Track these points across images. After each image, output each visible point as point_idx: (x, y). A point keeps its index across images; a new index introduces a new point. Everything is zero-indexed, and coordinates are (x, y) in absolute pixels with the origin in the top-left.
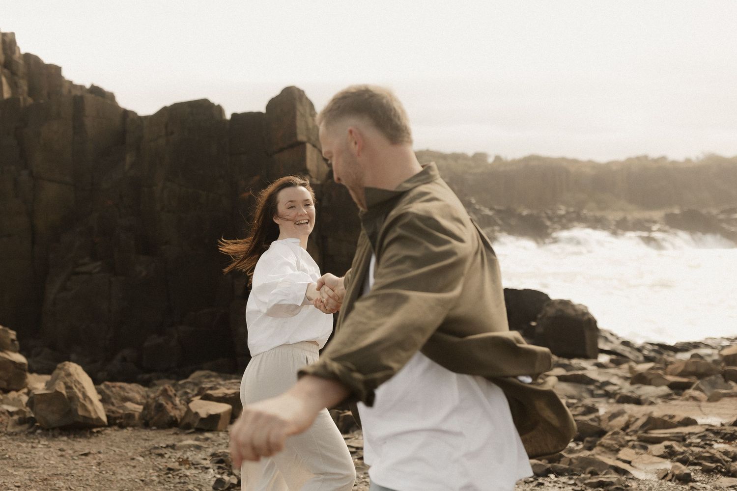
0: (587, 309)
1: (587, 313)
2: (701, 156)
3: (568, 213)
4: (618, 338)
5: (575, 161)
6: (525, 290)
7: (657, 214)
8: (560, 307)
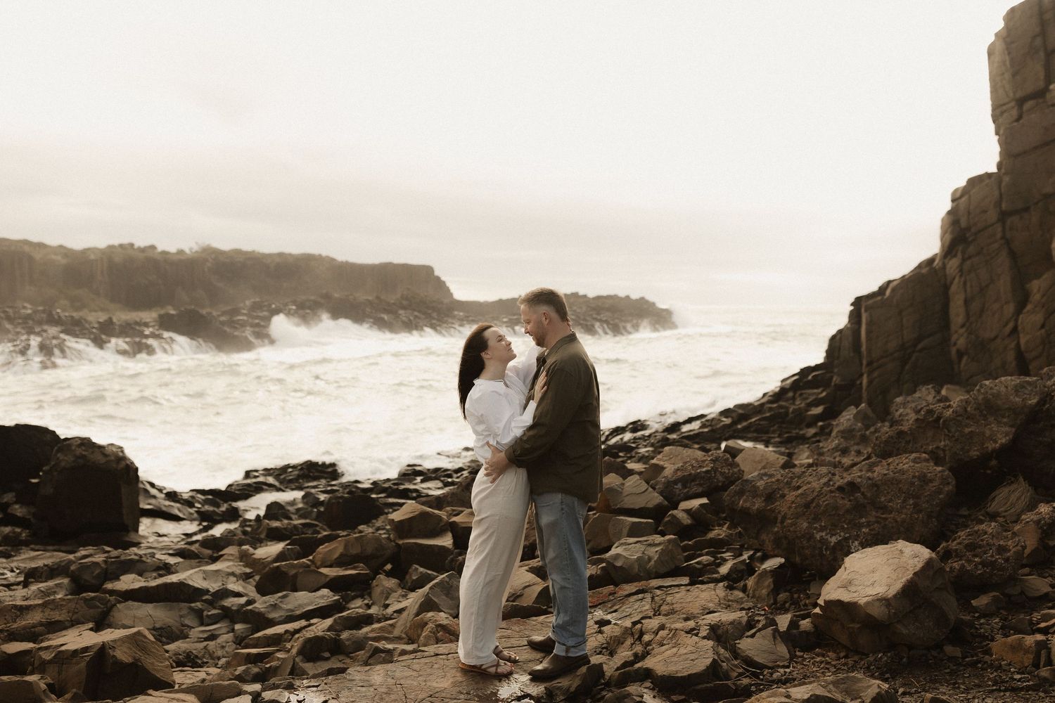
0: (122, 452)
1: (124, 458)
2: (196, 248)
3: (35, 312)
4: (160, 490)
5: (41, 245)
6: (17, 426)
7: (149, 316)
8: (79, 451)
